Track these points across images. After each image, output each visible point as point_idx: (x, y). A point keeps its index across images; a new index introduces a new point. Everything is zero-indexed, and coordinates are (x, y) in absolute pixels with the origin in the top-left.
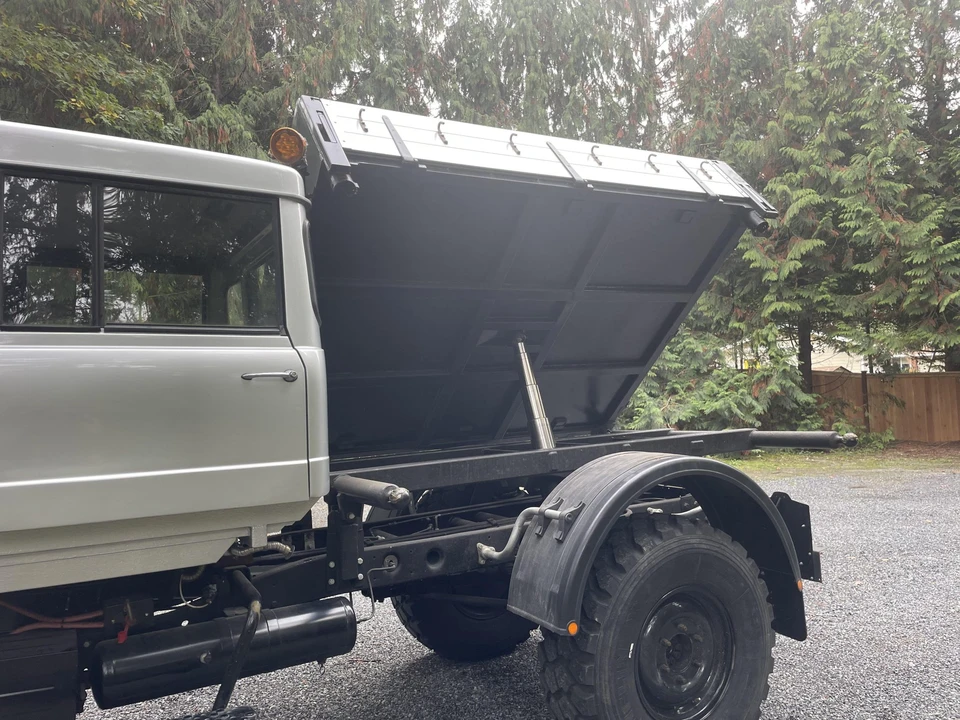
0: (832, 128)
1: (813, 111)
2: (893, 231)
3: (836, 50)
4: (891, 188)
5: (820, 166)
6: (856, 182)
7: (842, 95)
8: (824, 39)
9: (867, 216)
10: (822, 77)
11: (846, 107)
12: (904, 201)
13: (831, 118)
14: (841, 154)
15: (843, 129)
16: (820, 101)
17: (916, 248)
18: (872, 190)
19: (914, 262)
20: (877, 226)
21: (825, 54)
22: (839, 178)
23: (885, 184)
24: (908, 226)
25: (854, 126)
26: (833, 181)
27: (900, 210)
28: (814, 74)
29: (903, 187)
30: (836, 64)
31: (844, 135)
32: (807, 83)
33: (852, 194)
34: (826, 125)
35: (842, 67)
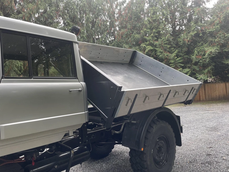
0: (154, 33)
1: (150, 29)
2: (167, 56)
3: (155, 15)
4: (167, 46)
5: (152, 41)
6: (159, 45)
7: (156, 25)
8: (152, 13)
9: (162, 52)
10: (152, 21)
11: (157, 28)
12: (169, 49)
13: (154, 30)
14: (156, 39)
15: (156, 33)
16: (151, 26)
17: (172, 59)
18: (163, 46)
19: (171, 62)
20: (164, 55)
21: (152, 16)
22: (156, 44)
23: (165, 45)
24: (170, 55)
25: (159, 32)
26: (155, 44)
27: (168, 51)
28: (150, 20)
29: (169, 46)
30: (155, 18)
31: (157, 34)
32: (149, 22)
33: (159, 47)
34: (153, 32)
35: (156, 19)
